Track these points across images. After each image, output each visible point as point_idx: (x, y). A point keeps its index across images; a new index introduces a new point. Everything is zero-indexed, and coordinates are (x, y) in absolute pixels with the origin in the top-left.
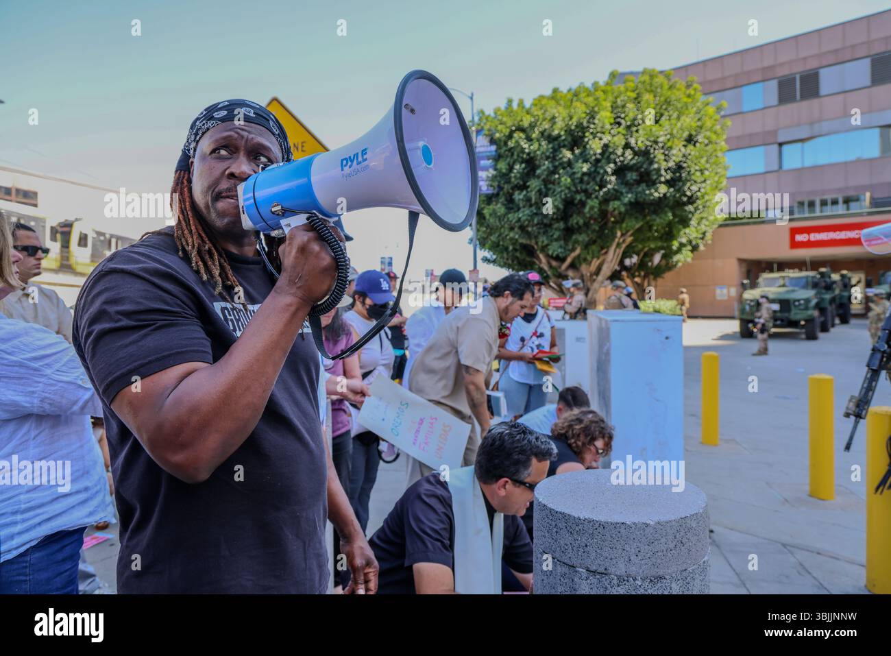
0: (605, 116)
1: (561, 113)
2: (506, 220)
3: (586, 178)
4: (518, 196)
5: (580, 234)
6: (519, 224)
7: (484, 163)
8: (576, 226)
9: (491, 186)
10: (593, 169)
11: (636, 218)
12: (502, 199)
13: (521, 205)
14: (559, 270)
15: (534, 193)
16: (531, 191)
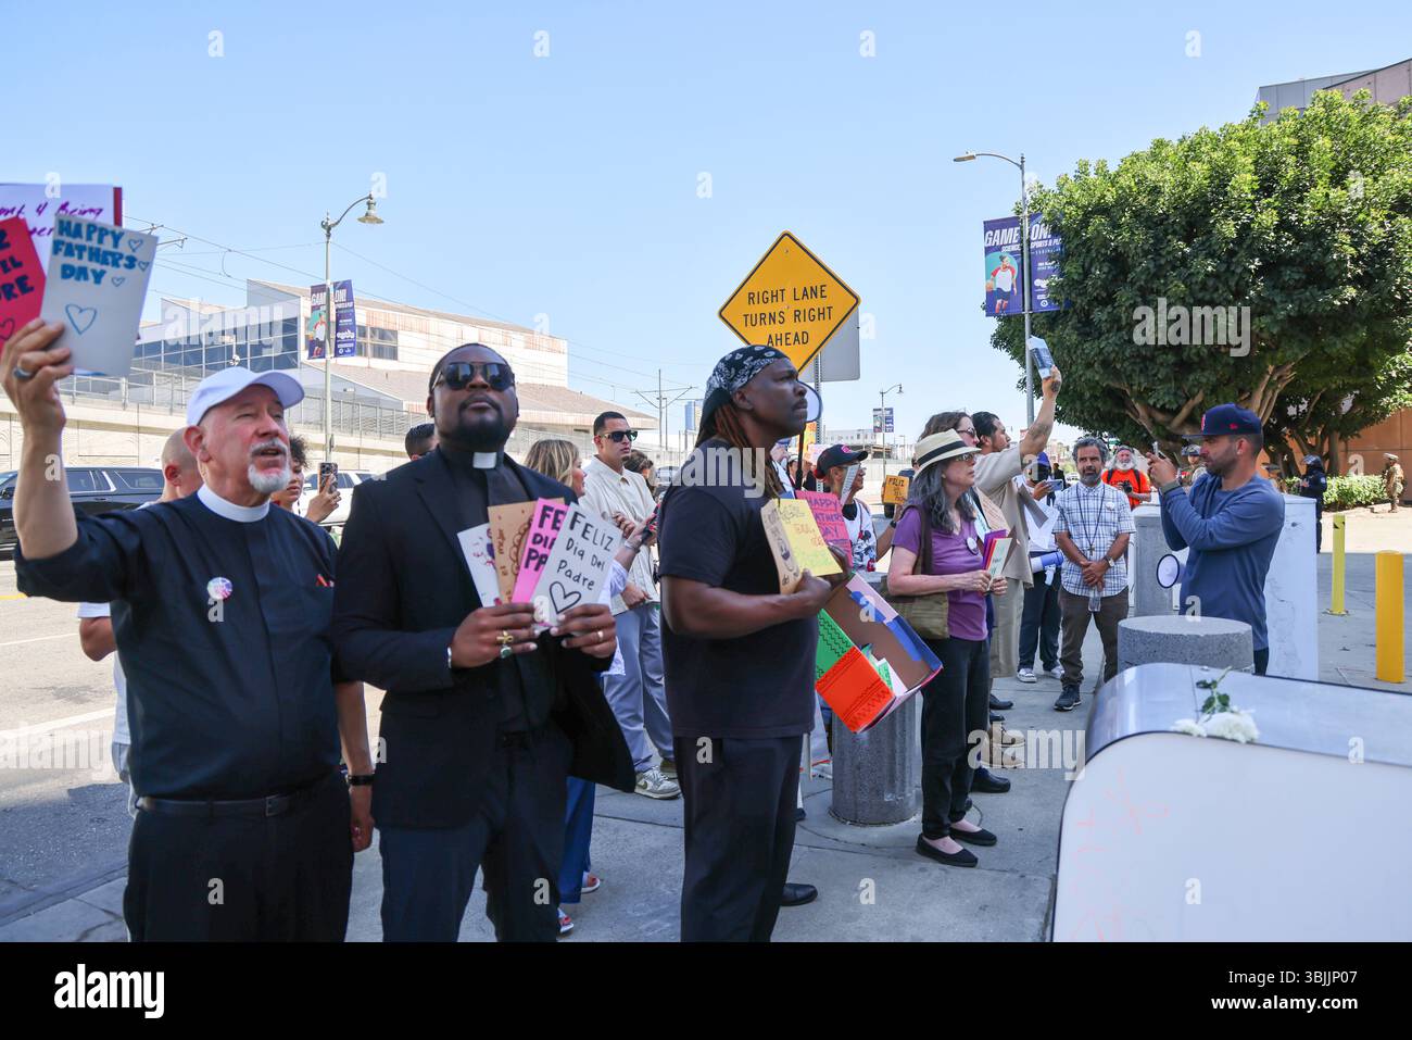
0: (1244, 181)
1: (1168, 180)
2: (1079, 352)
3: (1211, 282)
4: (1100, 315)
5: (1203, 370)
6: (1101, 358)
7: (1042, 266)
8: (1196, 359)
9: (1055, 300)
10: (1223, 268)
11: (1301, 341)
12: (1074, 320)
13: (1104, 329)
14: (1168, 428)
15: (1124, 308)
16: (1120, 306)
